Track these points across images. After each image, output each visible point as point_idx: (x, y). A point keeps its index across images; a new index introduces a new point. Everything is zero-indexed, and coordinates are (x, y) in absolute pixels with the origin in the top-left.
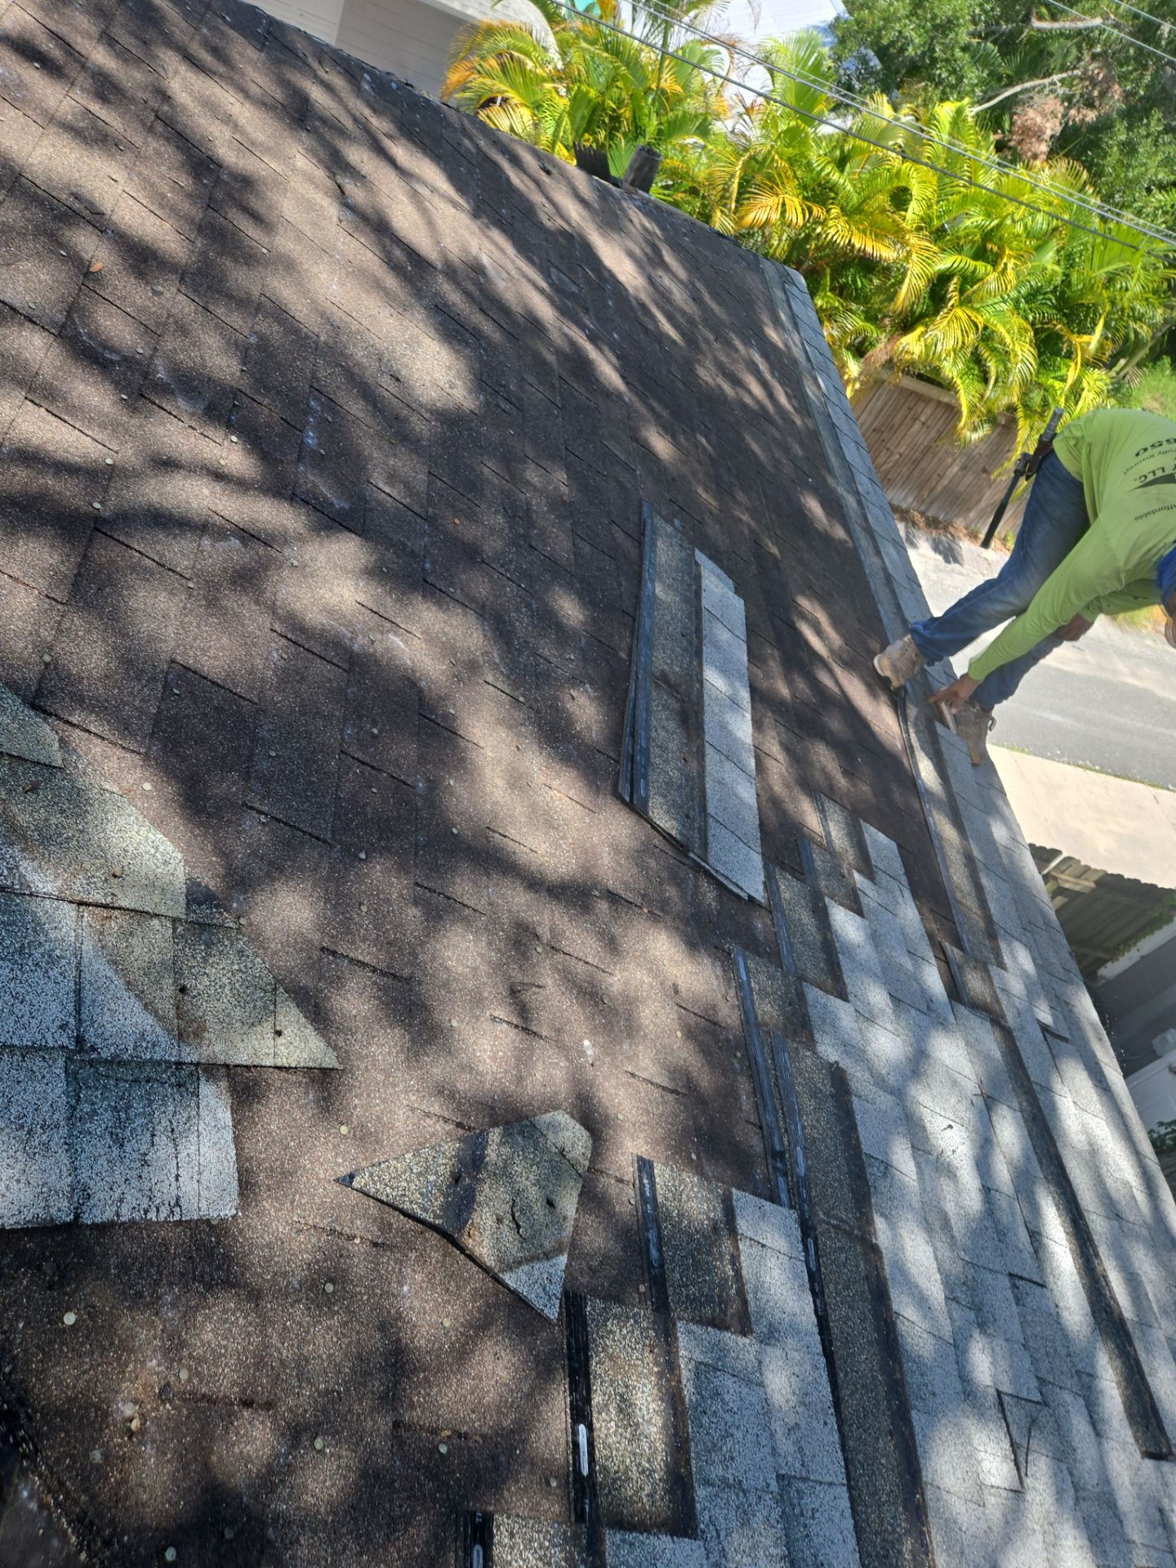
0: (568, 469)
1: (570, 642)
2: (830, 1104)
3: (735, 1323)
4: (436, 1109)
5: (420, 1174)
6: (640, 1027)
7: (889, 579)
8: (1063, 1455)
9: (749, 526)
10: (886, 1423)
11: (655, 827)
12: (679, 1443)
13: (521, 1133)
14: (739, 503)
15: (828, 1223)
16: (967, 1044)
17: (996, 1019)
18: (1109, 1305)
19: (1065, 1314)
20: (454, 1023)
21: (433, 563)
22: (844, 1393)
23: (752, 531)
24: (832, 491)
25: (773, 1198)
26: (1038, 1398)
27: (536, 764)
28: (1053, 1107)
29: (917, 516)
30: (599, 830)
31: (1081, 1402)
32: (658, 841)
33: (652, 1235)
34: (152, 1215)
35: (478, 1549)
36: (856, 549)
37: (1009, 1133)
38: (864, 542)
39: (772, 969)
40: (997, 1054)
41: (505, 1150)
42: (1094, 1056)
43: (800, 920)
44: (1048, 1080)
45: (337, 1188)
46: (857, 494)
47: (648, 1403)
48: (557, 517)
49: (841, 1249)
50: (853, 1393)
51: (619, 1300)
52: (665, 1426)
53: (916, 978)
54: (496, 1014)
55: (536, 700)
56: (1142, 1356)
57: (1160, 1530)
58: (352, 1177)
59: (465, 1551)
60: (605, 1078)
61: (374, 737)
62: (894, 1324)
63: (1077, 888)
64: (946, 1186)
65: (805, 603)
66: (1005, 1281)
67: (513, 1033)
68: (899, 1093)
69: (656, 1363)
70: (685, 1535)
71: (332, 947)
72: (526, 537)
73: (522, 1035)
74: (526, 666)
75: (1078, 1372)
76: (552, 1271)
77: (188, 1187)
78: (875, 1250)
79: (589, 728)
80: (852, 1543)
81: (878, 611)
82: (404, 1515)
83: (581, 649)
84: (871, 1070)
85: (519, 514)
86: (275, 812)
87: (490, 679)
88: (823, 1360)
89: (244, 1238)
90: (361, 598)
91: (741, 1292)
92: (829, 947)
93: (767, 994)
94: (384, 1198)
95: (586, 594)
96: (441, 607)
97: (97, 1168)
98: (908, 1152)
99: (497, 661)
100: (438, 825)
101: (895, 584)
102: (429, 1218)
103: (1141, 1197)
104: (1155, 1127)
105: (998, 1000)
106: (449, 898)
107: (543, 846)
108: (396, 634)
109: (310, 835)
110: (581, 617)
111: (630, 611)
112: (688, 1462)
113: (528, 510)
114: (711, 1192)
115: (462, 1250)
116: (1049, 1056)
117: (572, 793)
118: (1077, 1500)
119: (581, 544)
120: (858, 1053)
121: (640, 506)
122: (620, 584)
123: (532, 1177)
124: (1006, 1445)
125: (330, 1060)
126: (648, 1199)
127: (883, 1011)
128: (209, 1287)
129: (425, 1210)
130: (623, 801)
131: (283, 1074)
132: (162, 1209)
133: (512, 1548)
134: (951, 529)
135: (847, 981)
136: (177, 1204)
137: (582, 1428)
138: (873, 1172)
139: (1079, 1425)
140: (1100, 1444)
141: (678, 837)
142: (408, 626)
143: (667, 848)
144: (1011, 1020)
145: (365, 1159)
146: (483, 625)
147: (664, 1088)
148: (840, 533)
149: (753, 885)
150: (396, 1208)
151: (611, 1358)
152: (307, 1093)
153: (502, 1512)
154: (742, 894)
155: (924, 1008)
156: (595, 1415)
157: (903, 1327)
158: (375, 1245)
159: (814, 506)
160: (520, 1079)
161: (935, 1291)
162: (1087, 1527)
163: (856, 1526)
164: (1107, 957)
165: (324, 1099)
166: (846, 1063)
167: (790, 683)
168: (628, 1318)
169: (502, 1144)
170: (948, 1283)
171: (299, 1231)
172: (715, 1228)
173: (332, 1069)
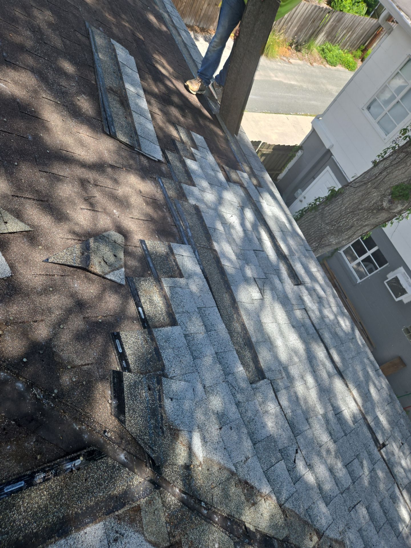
0: (51, 10)
1: (71, 79)
2: (195, 216)
3: (178, 275)
4: (70, 237)
5: (70, 255)
6: (131, 204)
7: (185, 45)
8: (273, 289)
9: (129, 28)
10: (225, 291)
11: (121, 142)
12: (168, 305)
13: (100, 238)
14: (123, 19)
15: (200, 247)
16: (234, 193)
17: (241, 185)
18: (281, 253)
19: (270, 257)
20: (68, 212)
21: (7, 53)
22: (212, 286)
23: (131, 30)
24: (158, 12)
25: (183, 243)
26: (265, 277)
27: (72, 124)
28: (261, 206)
29: (197, 28)
30: (101, 145)
31: (276, 276)
32: (123, 146)
33: (149, 259)
35: (117, 341)
36: (171, 34)
37: (249, 215)
38: (174, 32)
39: (170, 181)
40: (243, 194)
41: (97, 244)
42: (271, 190)
43: (176, 165)
44: (258, 199)
45: (44, 263)
46: (167, 12)
47: (157, 299)
48: (52, 30)
49: (205, 252)
50: (215, 285)
51: (143, 276)
52: (163, 303)
53: (216, 177)
54: (82, 207)
55: (65, 102)
56: (292, 263)
57: (300, 300)
58: (48, 259)
59: (114, 342)
60: (124, 220)
61: (5, 122)
62: (223, 267)
63: (268, 152)
64: (232, 231)
65: (157, 57)
66: (253, 252)
67: (89, 212)
68: (216, 210)
69: (158, 289)
70: (175, 326)
71: (16, 195)
72: (42, 39)
73: (93, 212)
74: (57, 90)
75: (275, 270)
76: (121, 272)
78: (215, 251)
79: (87, 110)
80: (220, 318)
81: (183, 57)
82: (93, 337)
83: (77, 81)
84: (206, 204)
85: (36, 30)
87: (44, 96)
88: (205, 280)
89: (17, 281)
91: (178, 268)
92: (188, 172)
93: (170, 189)
94: (60, 263)
95: (73, 60)
96: (15, 70)
98: (220, 224)
99: (45, 89)
100: (41, 150)
101: (188, 46)
102: (77, 265)
103: (288, 225)
104: (295, 214)
105: (241, 180)
106: (53, 174)
107: (82, 153)
110: (73, 69)
111: (92, 65)
112: (172, 309)
113: (39, 28)
114: (164, 245)
115: (91, 272)
116: (258, 193)
117: (88, 134)
118: (278, 298)
119: (65, 40)
120: (202, 201)
121: (85, 23)
122: (85, 55)
123: (107, 249)
124: (258, 289)
125: (27, 228)
126: (145, 250)
127: (207, 188)
128: (11, 296)
129: (74, 263)
130: (107, 135)
131: (13, 235)
133: (127, 338)
134: (209, 31)
135: (195, 181)
137: (140, 308)
138: (211, 231)
139: (277, 281)
140: (282, 285)
141: (130, 144)
142: (5, 79)
143: (127, 148)
144: (246, 185)
145: (50, 254)
146: (34, 75)
147: (143, 220)
148: (164, 28)
149: (158, 155)
150: (65, 265)
151: (144, 290)
152: (23, 239)
153: (122, 331)
154: (155, 159)
155: (219, 185)
156: (143, 305)
157: (226, 268)
158: (62, 276)
159: (152, 18)
160: (95, 225)
161: (233, 257)
162: (281, 303)
163: (220, 315)
164: (279, 172)
165: (30, 240)
166: (198, 204)
167: (158, 87)
168: (147, 280)
169: (94, 242)
170: (236, 255)
171: (35, 277)
172: (167, 254)
173: (30, 231)
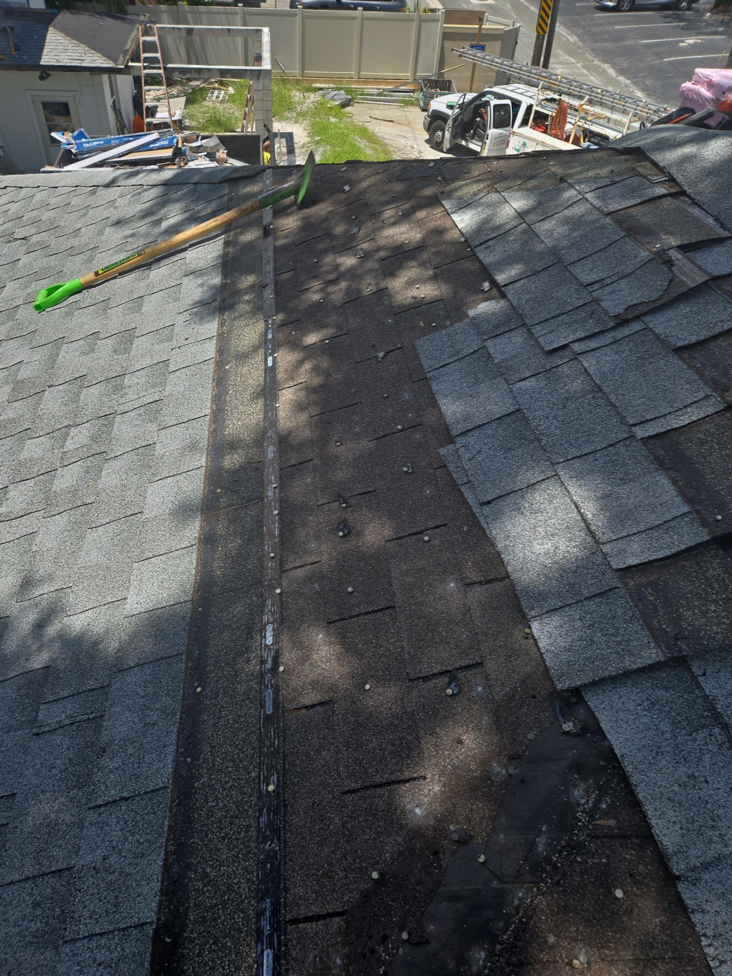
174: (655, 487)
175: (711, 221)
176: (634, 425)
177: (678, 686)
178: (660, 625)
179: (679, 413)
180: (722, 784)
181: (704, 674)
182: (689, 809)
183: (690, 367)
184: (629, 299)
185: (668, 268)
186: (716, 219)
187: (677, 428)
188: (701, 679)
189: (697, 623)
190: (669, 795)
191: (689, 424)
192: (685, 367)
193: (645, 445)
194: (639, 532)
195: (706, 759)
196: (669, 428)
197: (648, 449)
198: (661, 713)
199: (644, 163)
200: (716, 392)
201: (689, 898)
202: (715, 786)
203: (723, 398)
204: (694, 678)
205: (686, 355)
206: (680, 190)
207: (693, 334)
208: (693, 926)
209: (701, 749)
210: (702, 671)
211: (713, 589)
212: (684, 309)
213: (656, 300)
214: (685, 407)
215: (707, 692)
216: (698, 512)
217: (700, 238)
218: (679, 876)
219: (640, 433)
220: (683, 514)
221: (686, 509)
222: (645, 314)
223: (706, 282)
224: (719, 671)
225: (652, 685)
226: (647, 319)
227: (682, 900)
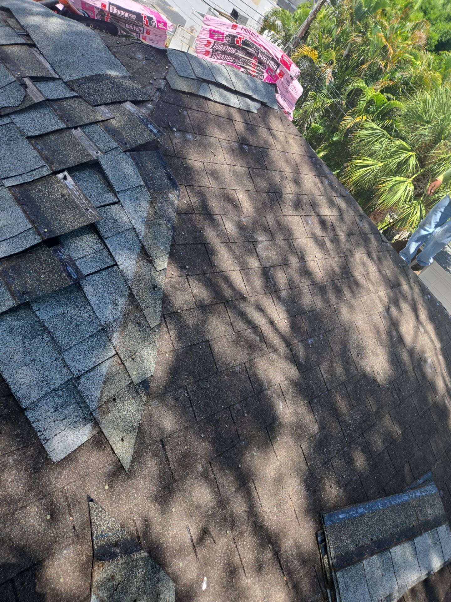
0: (404, 432)
4: (138, 522)
5: (108, 527)
13: (152, 567)
20: (173, 510)
21: (318, 402)
27: (293, 486)
30: (296, 532)
34: (39, 434)
41: (141, 563)
45: (85, 497)
48: (384, 438)
54: (190, 528)
55: (314, 471)
58: (92, 500)
61: (244, 416)
67: (188, 540)
71: (164, 444)
72: (364, 430)
73: (191, 545)
74: (322, 459)
77: (55, 441)
79: (327, 501)
83: (351, 479)
85: (368, 423)
86: (192, 398)
89: (49, 471)
90: (282, 385)
94: (92, 518)
97: (44, 407)
99: (312, 446)
100: (236, 458)
102: (95, 543)
106: (215, 479)
107: (267, 509)
108: (283, 403)
109: (194, 413)
113: (373, 426)
117: (297, 508)
119: (386, 454)
121: (427, 471)
123: (139, 584)
125: (126, 466)
128: (26, 469)
129: (97, 538)
131: (111, 451)
132: (43, 436)
136: (47, 440)
142: (289, 405)
145: (102, 502)
146: (318, 432)
150: (91, 525)
152: (110, 465)
158: (74, 527)
160: (174, 556)
165: (113, 473)
169: (142, 558)
171: (62, 492)
173: (124, 469)
174: (15, 215)
175: (48, 66)
176: (4, 179)
177: (26, 318)
178: (15, 288)
179: (29, 174)
180: (48, 360)
181: (39, 310)
182: (31, 376)
183: (35, 149)
184: (2, 102)
185: (24, 88)
186: (52, 66)
187: (27, 182)
188: (37, 312)
189: (35, 285)
190: (21, 372)
191: (34, 180)
192: (32, 148)
193: (10, 190)
194: (5, 240)
195: (40, 350)
196: (23, 182)
197: (11, 193)
198: (16, 333)
199: (12, 20)
200: (48, 164)
201: (32, 417)
202: (44, 362)
203: (51, 167)
204: (34, 312)
205: (33, 141)
206: (33, 43)
207: (37, 130)
208: (33, 429)
209: (37, 346)
210: (38, 308)
211: (43, 267)
212: (33, 115)
213: (17, 106)
214: (32, 171)
215: (40, 318)
216: (36, 228)
217: (42, 75)
218: (26, 408)
219: (7, 183)
220: (29, 229)
221: (30, 226)
222: (12, 114)
223: (44, 101)
224: (47, 307)
225: (12, 320)
226: (13, 117)
227: (28, 419)
